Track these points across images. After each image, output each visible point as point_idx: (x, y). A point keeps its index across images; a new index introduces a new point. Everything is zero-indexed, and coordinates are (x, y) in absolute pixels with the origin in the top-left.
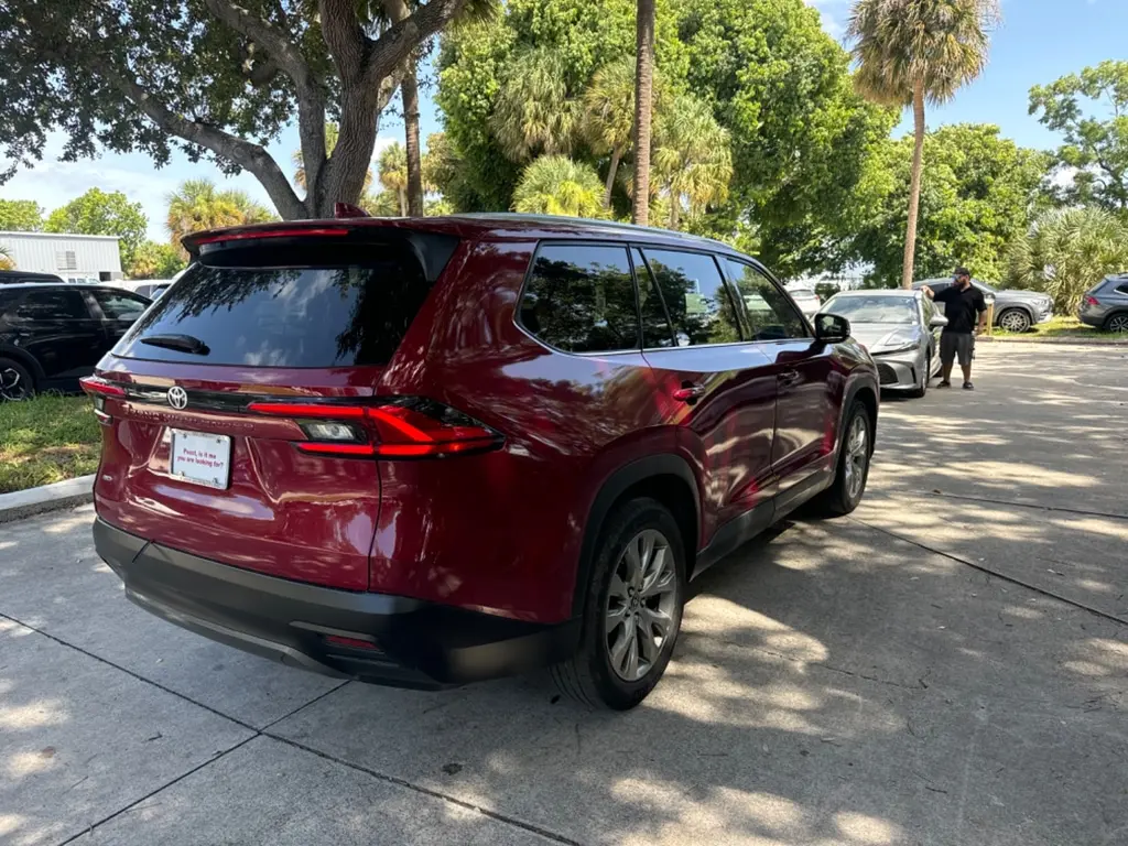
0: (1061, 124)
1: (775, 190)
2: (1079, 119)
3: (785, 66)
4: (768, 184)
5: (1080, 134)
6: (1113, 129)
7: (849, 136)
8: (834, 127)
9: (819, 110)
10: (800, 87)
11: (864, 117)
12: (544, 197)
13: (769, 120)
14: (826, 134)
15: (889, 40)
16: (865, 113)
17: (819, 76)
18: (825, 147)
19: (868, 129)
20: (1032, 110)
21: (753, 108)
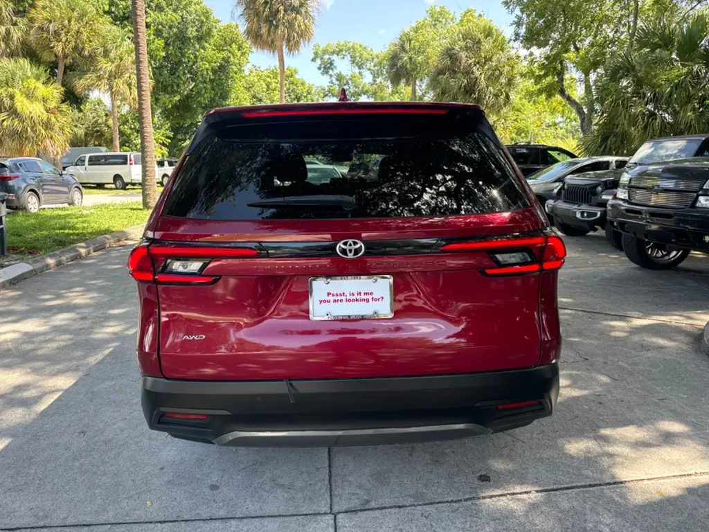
0: (327, 72)
1: (177, 98)
2: (335, 71)
3: (176, 17)
4: (173, 93)
5: (337, 80)
6: (351, 79)
7: (222, 68)
8: (212, 62)
9: (202, 51)
10: (189, 32)
11: (229, 57)
12: (10, 90)
13: (169, 52)
14: (208, 66)
15: (264, 11)
16: (229, 55)
17: (201, 27)
18: (208, 74)
19: (232, 64)
20: (313, 60)
21: (159, 42)
